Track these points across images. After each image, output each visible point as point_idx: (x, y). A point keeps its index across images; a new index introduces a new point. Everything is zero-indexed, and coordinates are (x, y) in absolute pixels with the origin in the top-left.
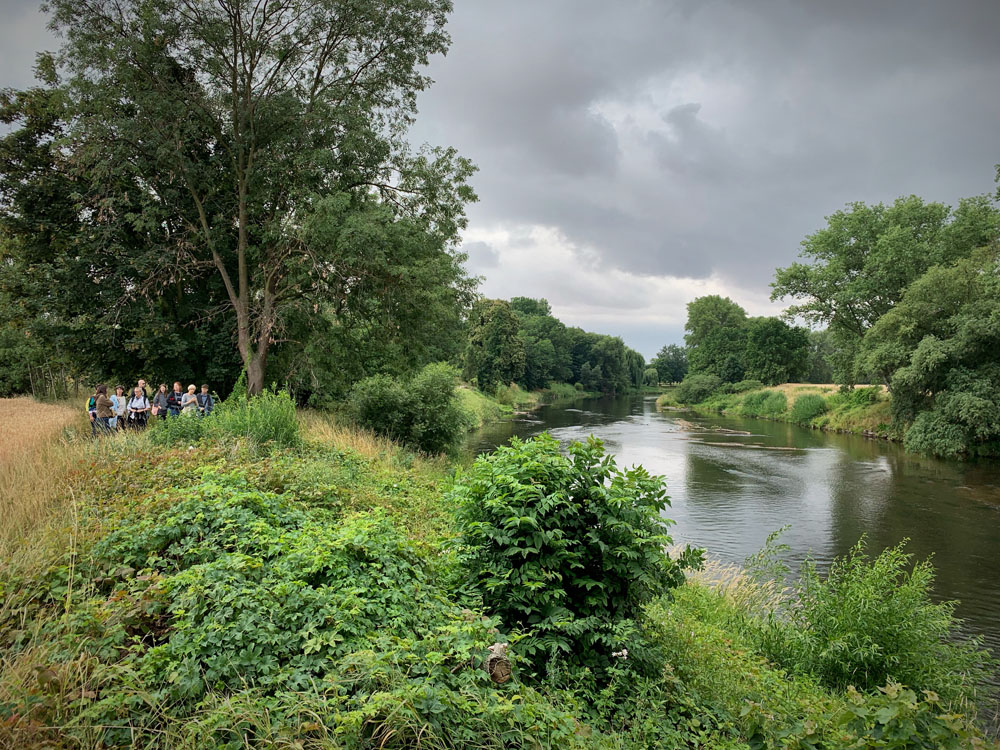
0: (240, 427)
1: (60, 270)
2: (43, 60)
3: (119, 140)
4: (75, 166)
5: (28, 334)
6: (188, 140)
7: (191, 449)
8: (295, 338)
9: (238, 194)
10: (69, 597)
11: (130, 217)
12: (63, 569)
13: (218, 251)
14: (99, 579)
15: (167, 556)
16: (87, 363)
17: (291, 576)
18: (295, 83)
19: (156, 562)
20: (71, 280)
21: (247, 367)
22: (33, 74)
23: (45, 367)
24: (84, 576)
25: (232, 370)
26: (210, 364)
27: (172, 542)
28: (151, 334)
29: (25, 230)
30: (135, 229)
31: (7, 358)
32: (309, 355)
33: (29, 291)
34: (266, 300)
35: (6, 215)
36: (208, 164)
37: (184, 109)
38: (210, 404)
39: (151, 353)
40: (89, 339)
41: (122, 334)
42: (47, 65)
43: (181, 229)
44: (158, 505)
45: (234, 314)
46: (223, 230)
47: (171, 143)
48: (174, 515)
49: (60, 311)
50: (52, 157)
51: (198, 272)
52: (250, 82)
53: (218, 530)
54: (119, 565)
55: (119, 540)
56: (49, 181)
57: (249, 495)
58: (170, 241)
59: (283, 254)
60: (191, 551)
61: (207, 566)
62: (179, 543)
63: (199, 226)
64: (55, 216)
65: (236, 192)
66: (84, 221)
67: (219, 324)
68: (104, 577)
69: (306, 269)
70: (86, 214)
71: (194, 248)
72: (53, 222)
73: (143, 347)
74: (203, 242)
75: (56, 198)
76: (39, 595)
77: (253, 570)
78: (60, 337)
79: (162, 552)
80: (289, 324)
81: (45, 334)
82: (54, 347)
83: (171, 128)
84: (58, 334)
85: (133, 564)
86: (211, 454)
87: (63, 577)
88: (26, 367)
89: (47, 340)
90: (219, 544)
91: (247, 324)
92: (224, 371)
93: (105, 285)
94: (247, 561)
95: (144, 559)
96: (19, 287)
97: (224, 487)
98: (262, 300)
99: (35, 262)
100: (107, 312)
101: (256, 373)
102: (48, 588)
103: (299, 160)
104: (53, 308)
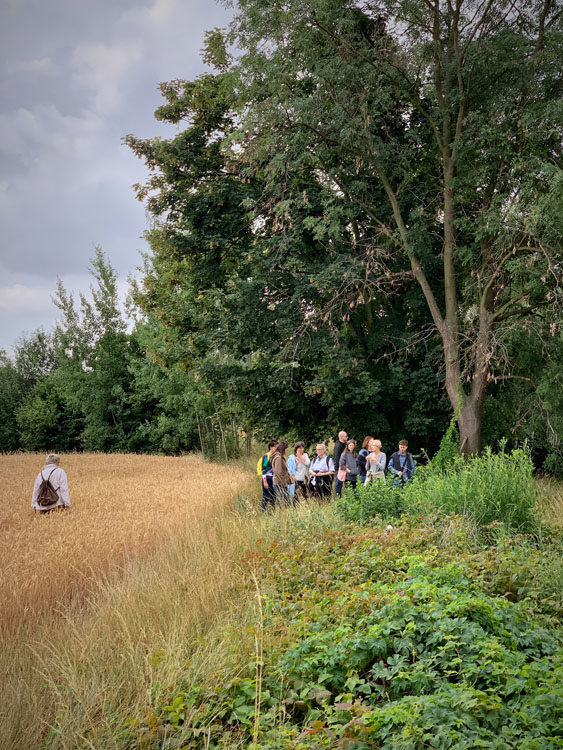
0: (453, 501)
1: (231, 297)
2: (212, 39)
3: (297, 125)
4: (247, 165)
5: (197, 378)
6: (378, 113)
7: (389, 529)
8: (523, 372)
9: (443, 177)
10: (257, 722)
11: (309, 222)
12: (248, 683)
13: (418, 258)
14: (290, 701)
15: (371, 679)
16: (261, 412)
17: (542, 727)
18: (517, 13)
19: (357, 686)
20: (243, 308)
21: (458, 415)
22: (202, 58)
23: (215, 418)
24: (272, 695)
25: (437, 420)
26: (408, 412)
27: (375, 660)
28: (334, 373)
29: (195, 250)
30: (316, 238)
31: (175, 407)
32: (543, 398)
33: (197, 323)
34: (482, 320)
35: (173, 233)
36: (403, 141)
37: (373, 73)
38: (410, 467)
39: (335, 399)
40: (263, 382)
41: (302, 374)
42: (216, 45)
43: (370, 233)
44: (356, 605)
45: (440, 342)
46: (424, 229)
47: (357, 120)
48: (375, 622)
49: (231, 348)
50: (222, 157)
51: (392, 289)
52: (456, 23)
53: (435, 648)
54: (312, 684)
55: (312, 650)
56: (219, 187)
57: (474, 601)
58: (357, 249)
59: (504, 256)
60: (401, 675)
61: (426, 701)
62: (385, 662)
63: (393, 226)
64: (226, 229)
65: (438, 174)
66: (257, 232)
67: (419, 356)
68: (295, 699)
69: (537, 273)
70: (259, 224)
71: (387, 256)
72: (223, 237)
73: (326, 390)
74: (399, 247)
75: (226, 207)
76: (222, 713)
77: (488, 712)
78: (232, 381)
79: (364, 672)
80: (514, 354)
81: (215, 377)
82: (225, 393)
83: (357, 100)
84: (229, 376)
85: (329, 686)
86: (417, 537)
87: (248, 693)
88: (194, 417)
89: (217, 384)
90: (438, 668)
91: (456, 357)
92: (428, 421)
93: (281, 312)
94: (480, 698)
95: (341, 680)
96: (188, 320)
97: (438, 586)
98: (476, 321)
99: (205, 288)
100: (283, 345)
101: (470, 424)
102: (232, 706)
103: (525, 120)
104: (223, 343)
